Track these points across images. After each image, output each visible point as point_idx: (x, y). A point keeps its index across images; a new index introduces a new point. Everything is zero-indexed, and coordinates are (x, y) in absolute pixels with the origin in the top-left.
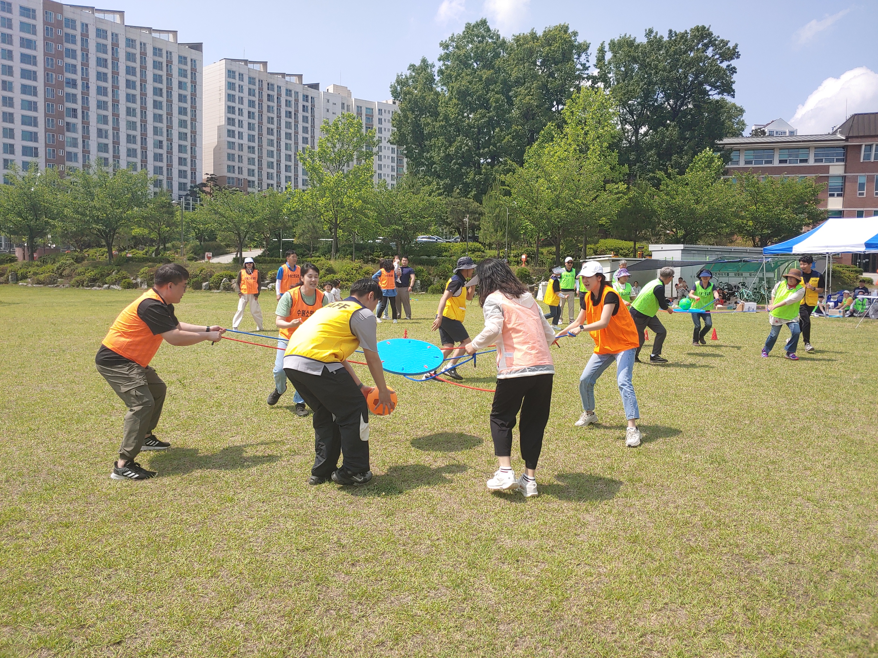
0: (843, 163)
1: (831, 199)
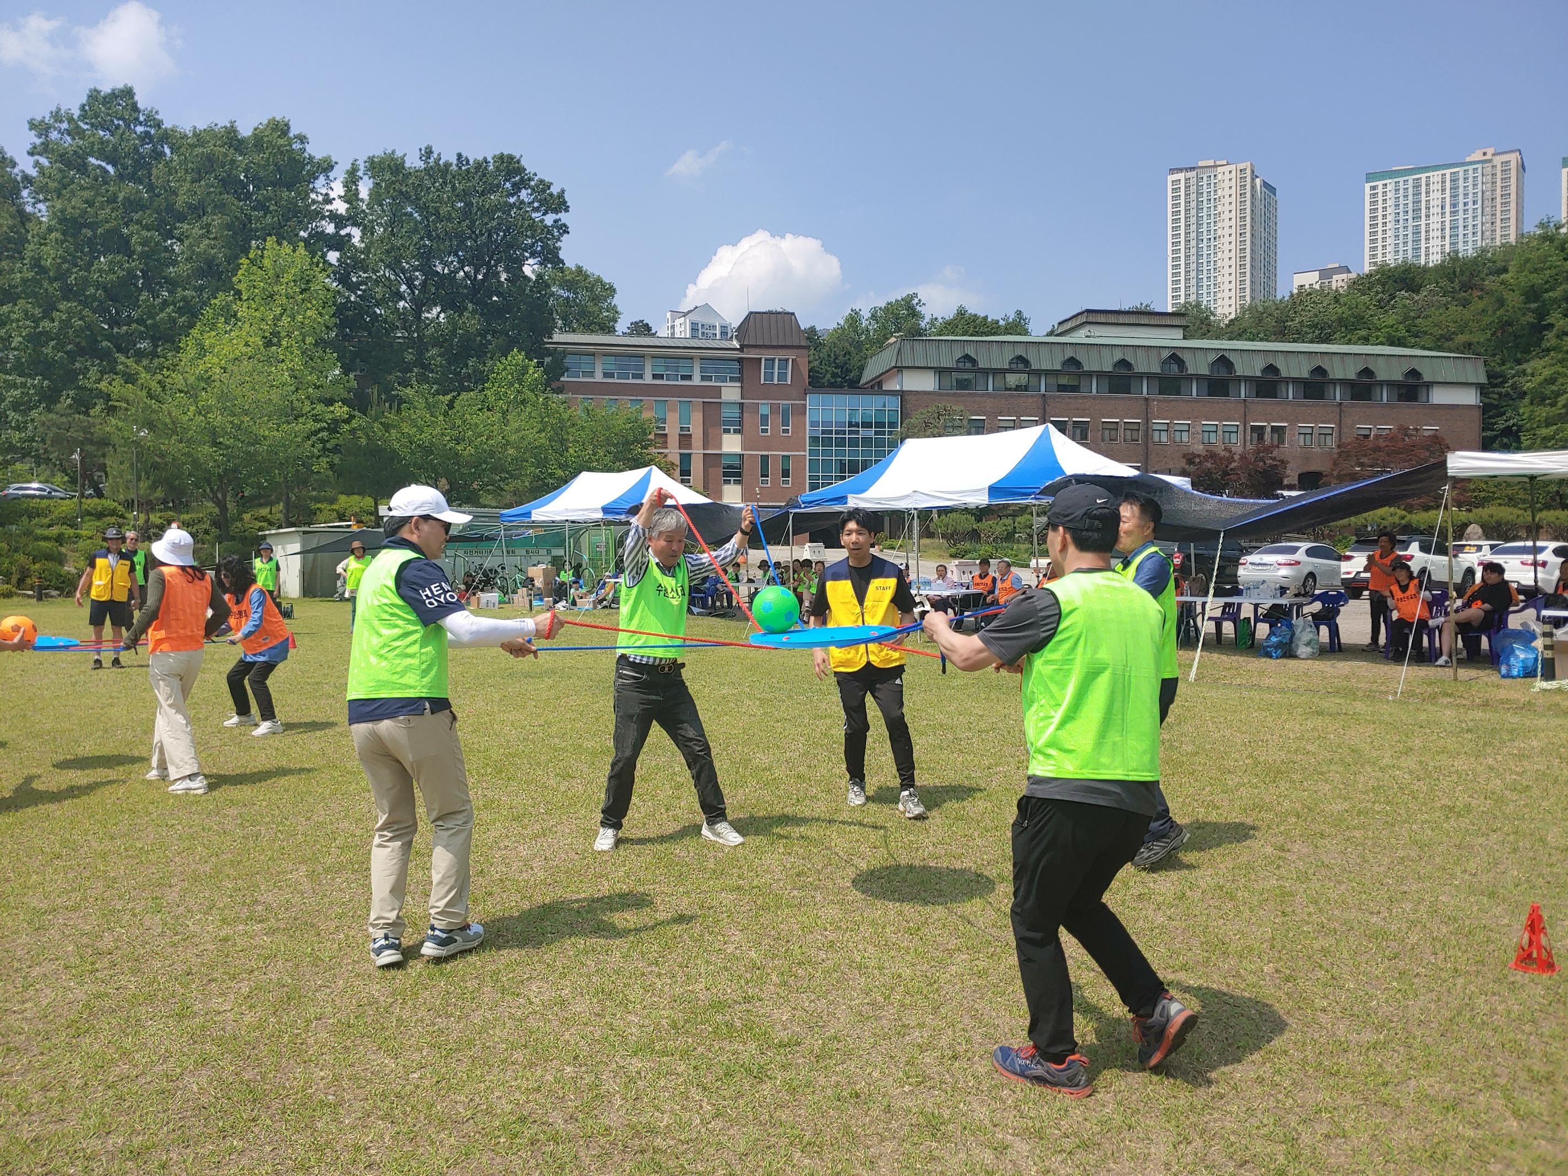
0: (739, 384)
1: (726, 437)
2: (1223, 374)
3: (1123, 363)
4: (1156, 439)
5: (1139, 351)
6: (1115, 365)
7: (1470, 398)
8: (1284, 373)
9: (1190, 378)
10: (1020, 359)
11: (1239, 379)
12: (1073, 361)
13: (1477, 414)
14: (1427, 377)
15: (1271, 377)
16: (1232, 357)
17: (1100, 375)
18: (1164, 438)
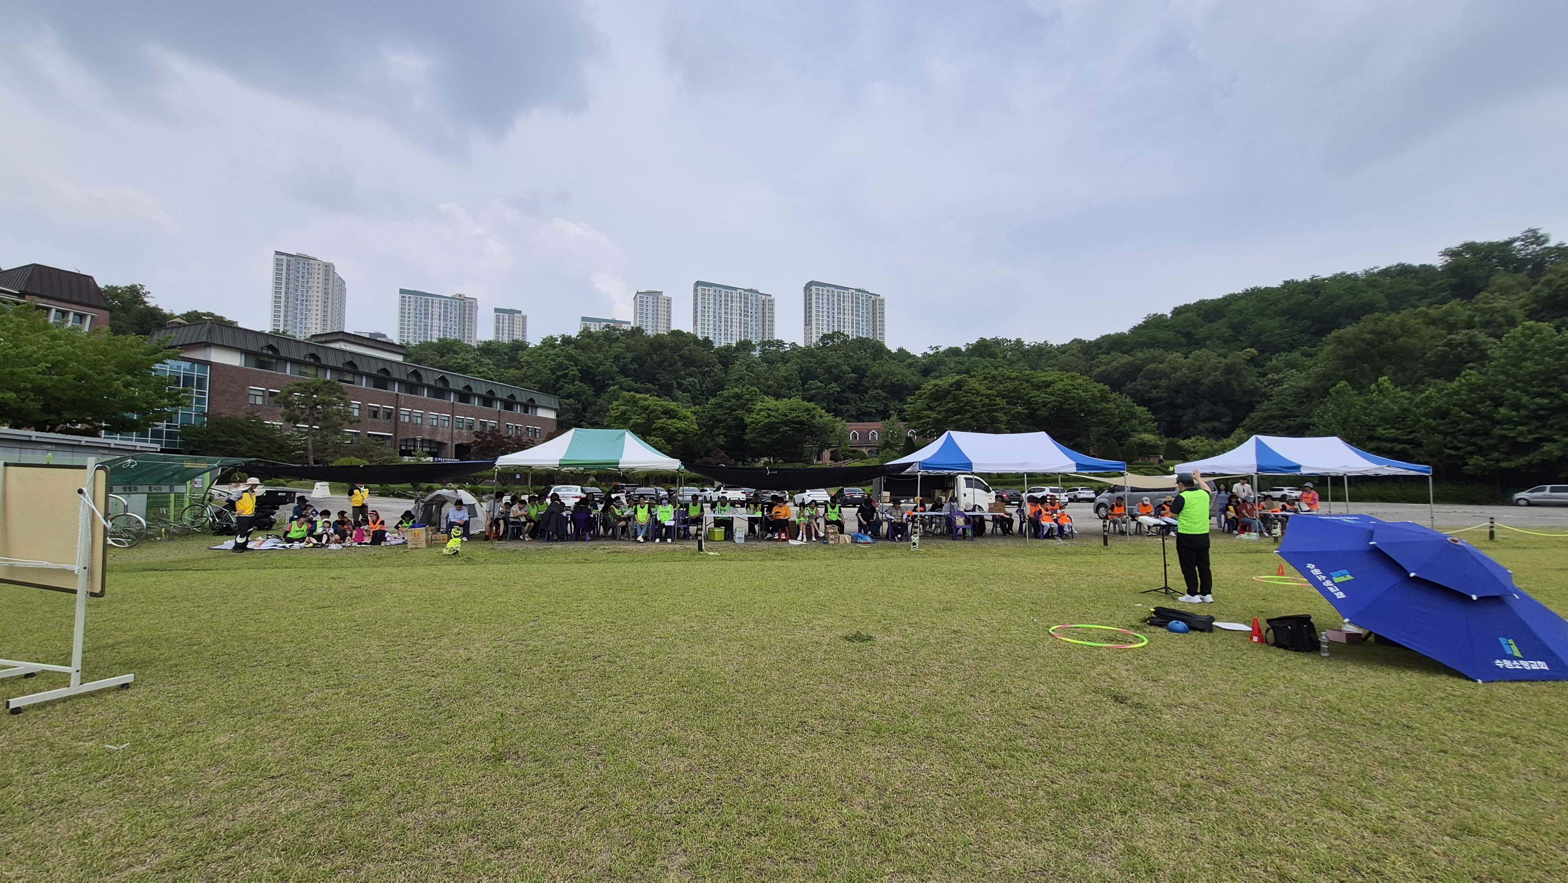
2: (440, 385)
3: (384, 370)
4: (402, 420)
5: (394, 365)
6: (378, 371)
7: (551, 415)
8: (474, 391)
9: (424, 386)
10: (313, 356)
11: (450, 391)
12: (351, 364)
13: (555, 423)
14: (537, 403)
15: (466, 391)
16: (448, 378)
17: (369, 376)
18: (407, 419)
